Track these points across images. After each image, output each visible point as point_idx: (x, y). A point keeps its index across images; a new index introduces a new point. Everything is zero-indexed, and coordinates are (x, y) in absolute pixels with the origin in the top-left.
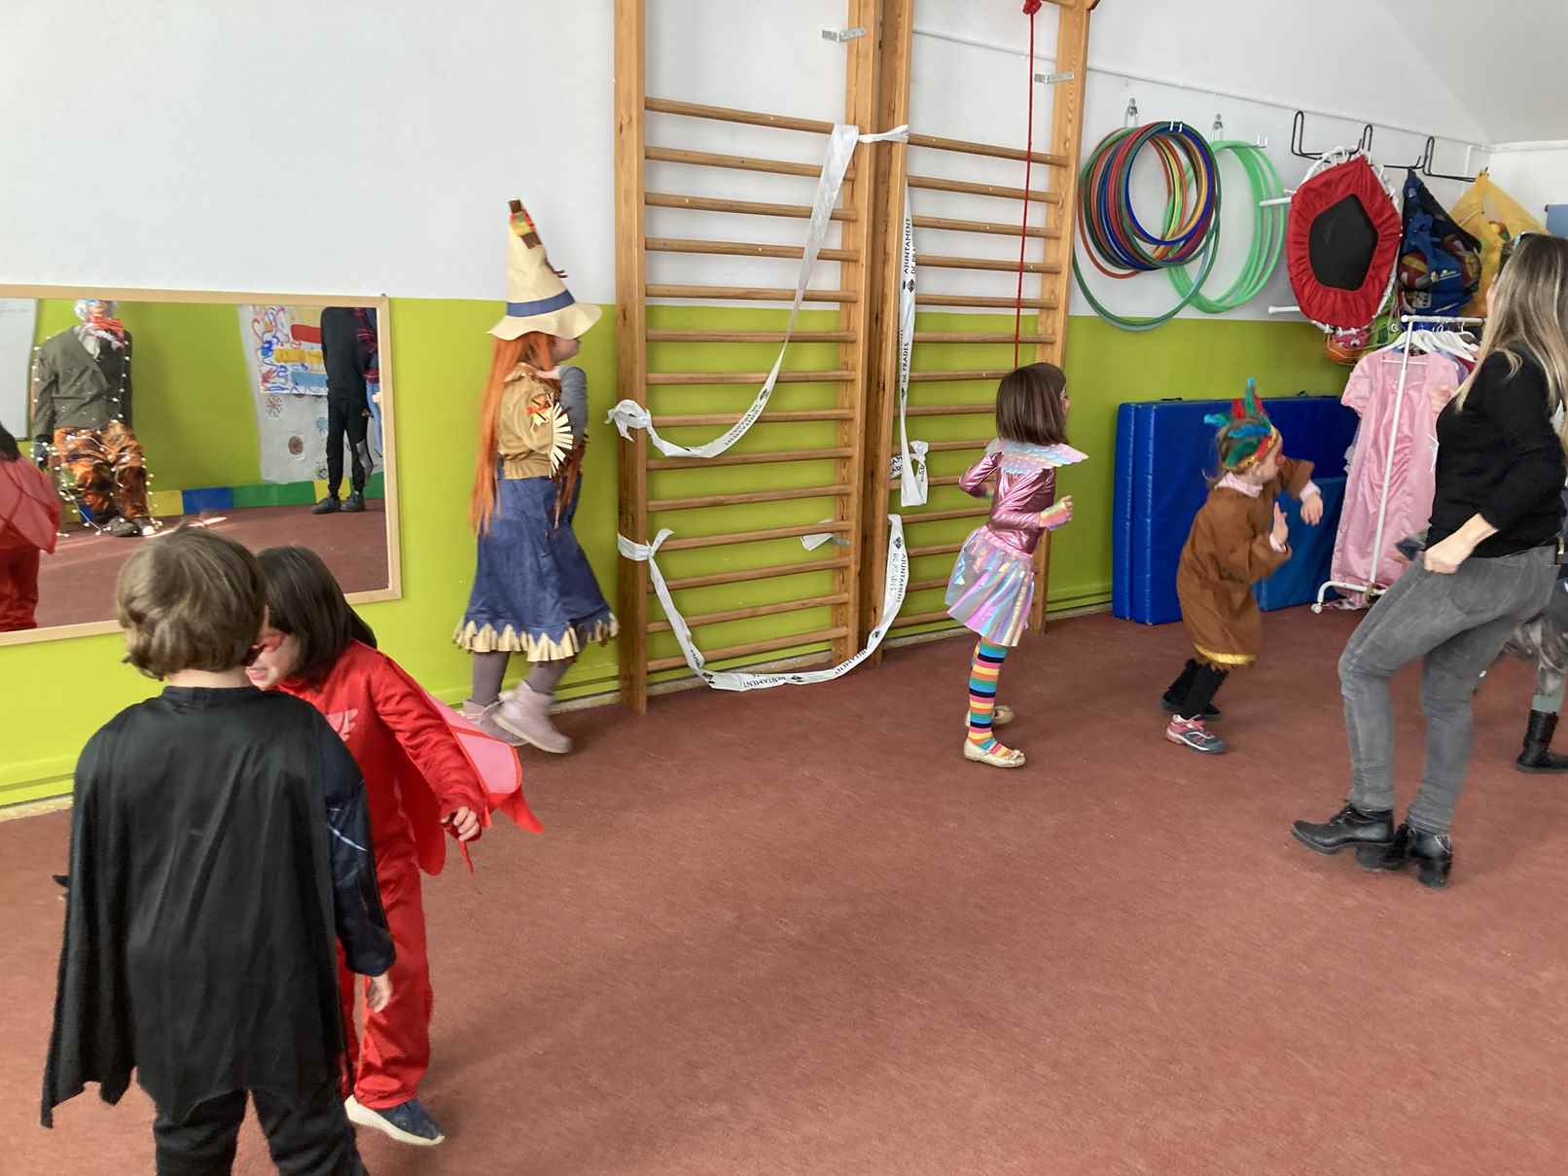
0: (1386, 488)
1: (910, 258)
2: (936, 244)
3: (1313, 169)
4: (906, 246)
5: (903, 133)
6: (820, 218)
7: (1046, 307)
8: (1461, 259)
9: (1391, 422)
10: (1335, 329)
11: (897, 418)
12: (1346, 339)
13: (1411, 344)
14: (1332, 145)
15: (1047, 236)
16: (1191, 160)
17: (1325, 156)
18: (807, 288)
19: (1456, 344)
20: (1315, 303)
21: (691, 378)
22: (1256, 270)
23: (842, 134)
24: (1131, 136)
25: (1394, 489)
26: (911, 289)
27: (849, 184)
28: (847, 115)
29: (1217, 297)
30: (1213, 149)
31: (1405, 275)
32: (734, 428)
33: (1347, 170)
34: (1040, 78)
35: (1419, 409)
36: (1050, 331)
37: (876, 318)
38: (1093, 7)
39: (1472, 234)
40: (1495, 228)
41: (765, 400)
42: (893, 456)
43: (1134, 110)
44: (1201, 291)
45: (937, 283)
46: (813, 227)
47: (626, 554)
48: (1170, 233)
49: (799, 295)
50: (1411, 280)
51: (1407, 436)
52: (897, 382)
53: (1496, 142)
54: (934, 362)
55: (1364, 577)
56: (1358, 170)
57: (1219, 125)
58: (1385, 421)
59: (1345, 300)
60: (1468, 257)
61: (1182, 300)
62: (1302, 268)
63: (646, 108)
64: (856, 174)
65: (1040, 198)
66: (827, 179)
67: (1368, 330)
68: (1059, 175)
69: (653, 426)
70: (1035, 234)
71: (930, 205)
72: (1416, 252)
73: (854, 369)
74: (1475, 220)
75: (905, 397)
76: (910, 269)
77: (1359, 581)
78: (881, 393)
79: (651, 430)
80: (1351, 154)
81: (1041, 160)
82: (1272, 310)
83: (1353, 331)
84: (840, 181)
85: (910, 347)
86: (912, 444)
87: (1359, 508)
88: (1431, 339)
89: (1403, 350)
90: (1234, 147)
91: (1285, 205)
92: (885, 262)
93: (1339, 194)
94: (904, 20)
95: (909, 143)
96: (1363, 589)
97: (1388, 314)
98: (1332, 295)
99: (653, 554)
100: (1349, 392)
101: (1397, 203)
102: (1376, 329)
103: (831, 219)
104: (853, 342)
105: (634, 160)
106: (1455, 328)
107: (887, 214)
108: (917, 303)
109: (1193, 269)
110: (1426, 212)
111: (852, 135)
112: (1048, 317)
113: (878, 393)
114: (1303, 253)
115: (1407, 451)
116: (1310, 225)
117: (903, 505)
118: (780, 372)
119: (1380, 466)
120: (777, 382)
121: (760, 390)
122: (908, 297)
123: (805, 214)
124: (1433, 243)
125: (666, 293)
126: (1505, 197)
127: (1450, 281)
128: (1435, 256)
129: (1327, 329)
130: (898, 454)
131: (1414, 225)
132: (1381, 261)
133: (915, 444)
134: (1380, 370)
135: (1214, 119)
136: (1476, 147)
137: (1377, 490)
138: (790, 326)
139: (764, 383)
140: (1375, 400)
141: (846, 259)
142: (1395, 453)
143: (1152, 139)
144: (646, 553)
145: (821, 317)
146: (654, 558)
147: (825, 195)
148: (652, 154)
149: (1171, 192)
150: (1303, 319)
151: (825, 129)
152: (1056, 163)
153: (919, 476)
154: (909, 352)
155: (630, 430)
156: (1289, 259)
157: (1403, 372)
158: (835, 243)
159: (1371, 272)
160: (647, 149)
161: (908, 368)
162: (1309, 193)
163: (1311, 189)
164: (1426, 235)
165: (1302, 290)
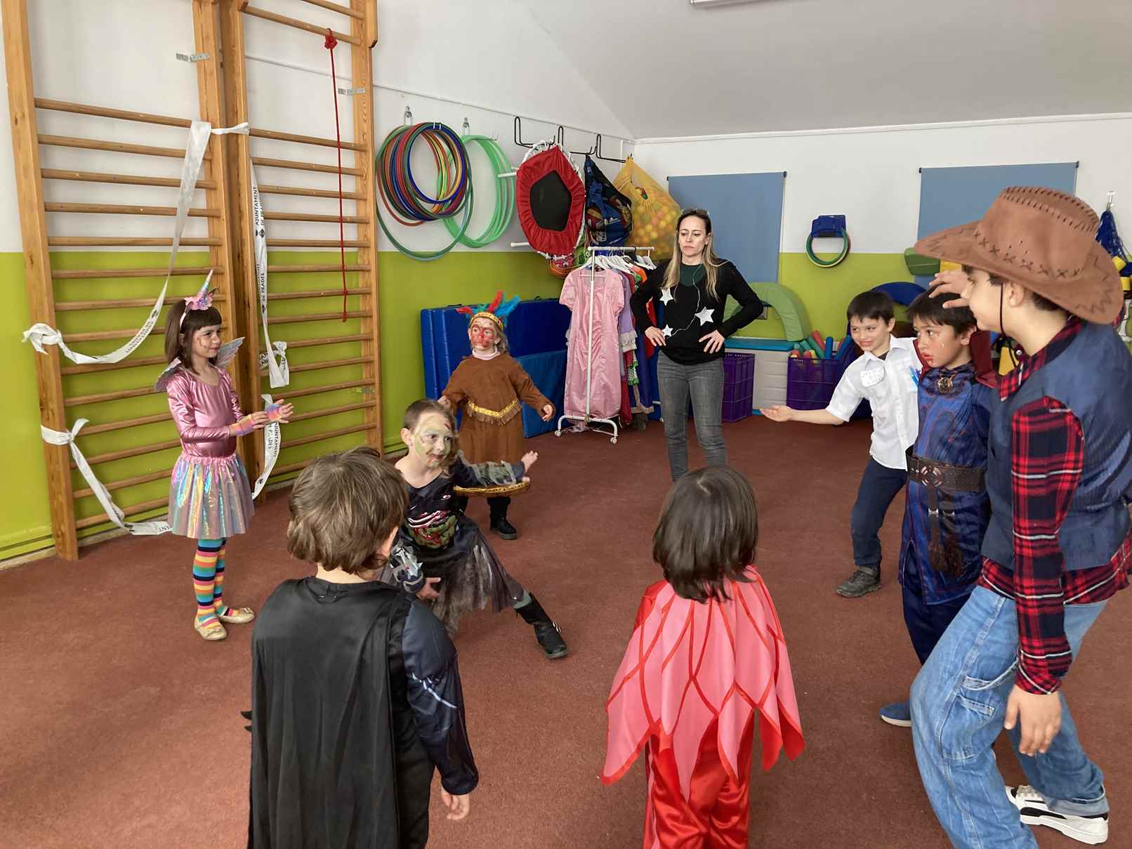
0: (590, 354)
1: (259, 214)
2: (278, 205)
3: (527, 155)
4: (255, 208)
5: (245, 128)
6: (187, 187)
7: (363, 246)
8: (620, 211)
9: (589, 313)
10: (552, 256)
11: (261, 325)
12: (560, 262)
13: (595, 265)
14: (539, 138)
15: (357, 198)
16: (449, 146)
17: (534, 146)
18: (182, 236)
19: (621, 263)
20: (538, 240)
21: (93, 305)
22: (500, 218)
23: (198, 128)
24: (407, 132)
25: (594, 355)
26: (262, 236)
27: (208, 163)
28: (202, 115)
29: (477, 237)
30: (463, 141)
31: (590, 221)
32: (133, 340)
33: (548, 155)
34: (341, 91)
35: (603, 304)
36: (366, 263)
37: (237, 257)
38: (373, 46)
39: (626, 195)
40: (639, 191)
41: (155, 320)
42: (260, 353)
43: (409, 114)
44: (465, 233)
45: (282, 231)
46: (182, 193)
47: (49, 440)
48: (442, 196)
49: (176, 242)
50: (594, 224)
51: (598, 322)
52: (258, 301)
53: (636, 138)
54: (285, 286)
55: (583, 411)
56: (555, 155)
57: (466, 124)
58: (585, 312)
59: (556, 237)
60: (624, 210)
61: (454, 240)
62: (527, 217)
63: (36, 106)
64: (212, 155)
65: (349, 172)
66: (190, 158)
67: (573, 256)
68: (361, 157)
69: (65, 342)
70: (349, 196)
71: (271, 177)
72: (594, 206)
73: (224, 293)
74: (627, 187)
75: (266, 312)
76: (260, 223)
77: (580, 413)
78: (247, 309)
79: (62, 345)
80: (550, 145)
81: (347, 147)
82: (513, 245)
83: (563, 257)
84: (200, 161)
86: (274, 343)
87: (576, 368)
88: (606, 261)
89: (591, 268)
90: (478, 139)
91: (513, 177)
92: (241, 218)
93: (546, 170)
94: (238, 48)
95: (250, 135)
96: (583, 418)
97: (583, 245)
98: (548, 234)
99: (73, 439)
100: (564, 296)
101: (581, 176)
102: (577, 255)
103: (196, 187)
104: (223, 274)
105: (29, 145)
106: (619, 253)
107: (238, 184)
108: (268, 245)
109: (459, 219)
110: (598, 182)
111: (207, 128)
112: (364, 253)
113: (245, 310)
114: (526, 208)
115: (599, 331)
116: (529, 190)
117: (272, 387)
118: (165, 297)
119: (585, 341)
120: (164, 304)
121: (151, 311)
122: (261, 242)
123: (175, 184)
124: (604, 201)
125: (67, 243)
126: (643, 172)
127: (615, 224)
128: (606, 209)
129: (547, 256)
130: (265, 352)
131: (593, 190)
132: (575, 212)
133: (277, 344)
134: (579, 280)
135: (464, 121)
136: (626, 141)
137: (585, 356)
138: (169, 264)
139: (154, 305)
140: (578, 300)
141: (211, 215)
142: (593, 332)
143: (422, 132)
144: (68, 438)
145: (194, 257)
146: (74, 441)
147: (190, 170)
148: (44, 140)
149: (439, 168)
150: (532, 250)
151: (185, 124)
152: (358, 149)
153: (281, 365)
154: (265, 279)
155: (44, 346)
156: (519, 211)
157: (592, 282)
158: (201, 203)
159: (570, 220)
160: (39, 136)
161: (265, 291)
162: (526, 169)
163: (528, 167)
164: (599, 196)
165: (529, 232)
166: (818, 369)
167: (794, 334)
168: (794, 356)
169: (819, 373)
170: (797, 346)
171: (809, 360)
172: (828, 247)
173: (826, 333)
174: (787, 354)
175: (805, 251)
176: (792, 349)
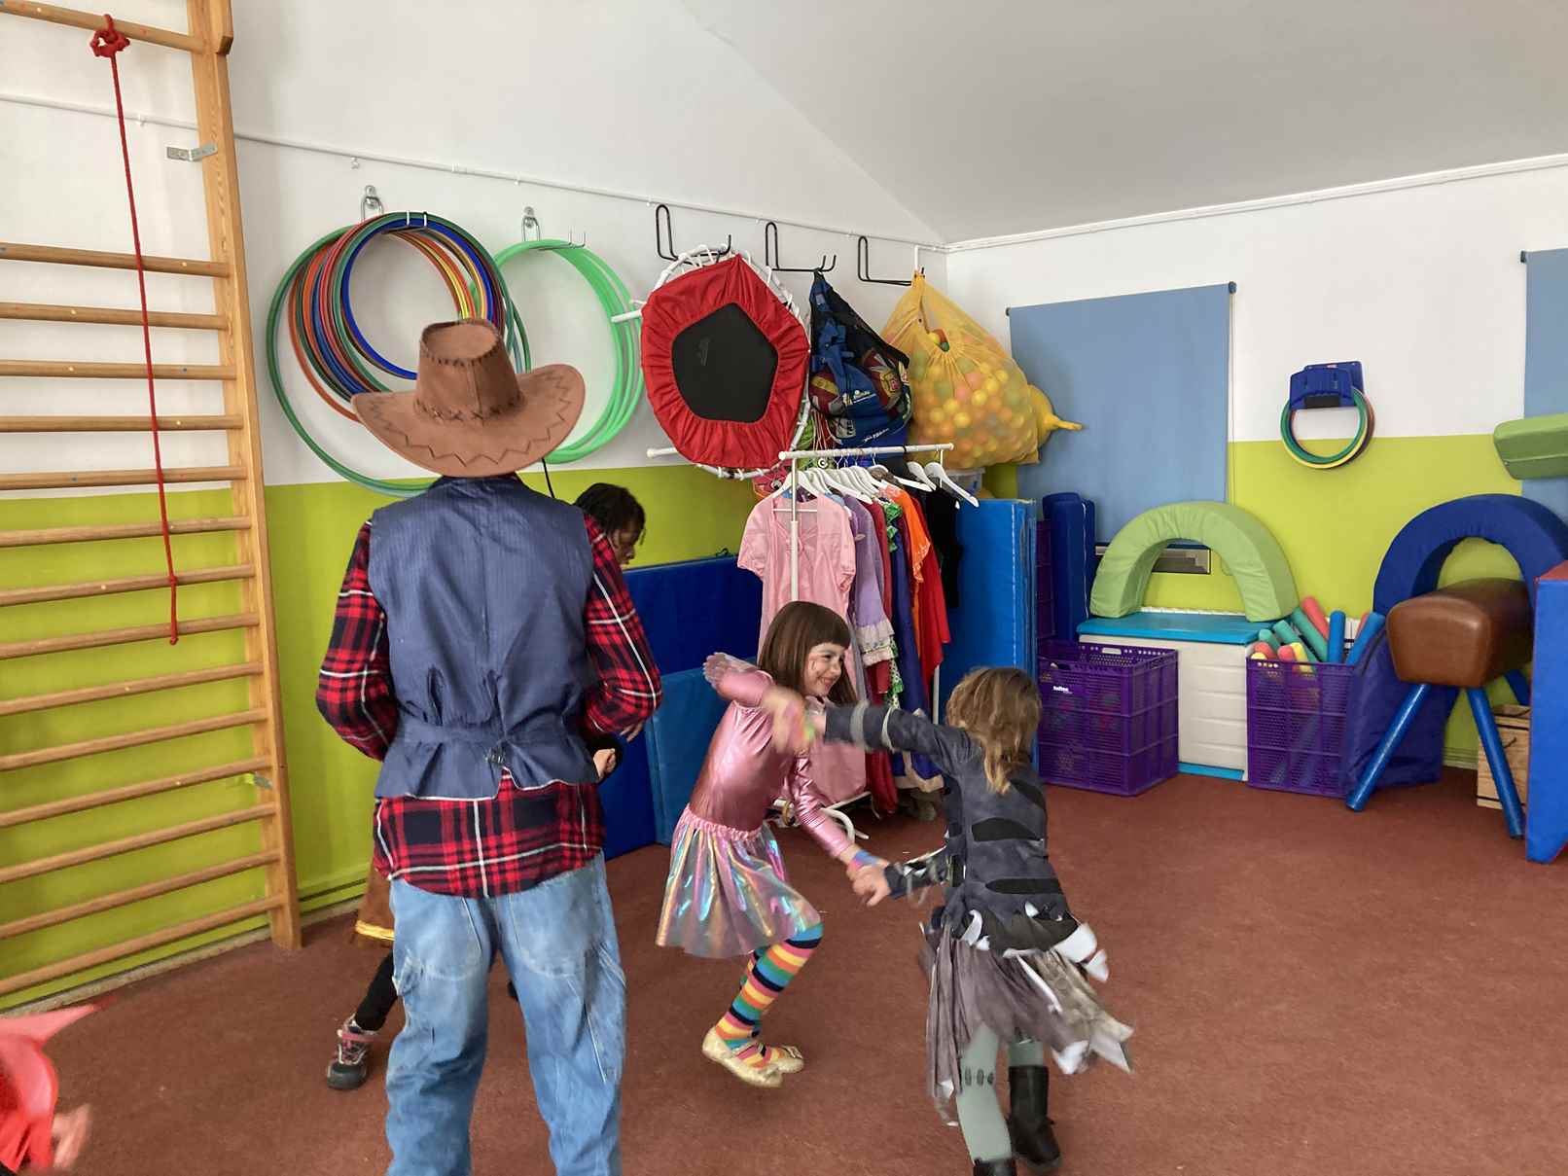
3: (666, 274)
7: (232, 477)
8: (874, 377)
10: (732, 471)
13: (798, 487)
14: (694, 241)
17: (685, 256)
20: (697, 442)
22: (620, 405)
31: (816, 399)
33: (718, 272)
34: (178, 154)
36: (244, 511)
38: (225, 50)
40: (934, 338)
43: (375, 201)
50: (826, 405)
53: (951, 244)
56: (731, 271)
57: (530, 220)
59: (739, 435)
60: (884, 373)
62: (667, 398)
68: (222, 290)
70: (177, 374)
72: (826, 372)
74: (913, 330)
80: (720, 254)
81: (170, 267)
82: (651, 453)
83: (760, 472)
88: (821, 479)
89: (791, 495)
90: (550, 247)
91: (638, 319)
93: (708, 307)
98: (718, 429)
100: (744, 553)
101: (801, 312)
110: (838, 322)
112: (239, 491)
114: (668, 379)
116: (671, 344)
124: (844, 360)
126: (945, 301)
127: (864, 404)
128: (848, 374)
129: (720, 472)
131: (825, 339)
132: (786, 384)
134: (772, 521)
135: (519, 214)
140: (772, 559)
150: (684, 462)
156: (648, 388)
159: (773, 399)
162: (661, 303)
163: (666, 299)
164: (835, 349)
165: (674, 428)
166: (1311, 684)
167: (1262, 606)
168: (1259, 656)
169: (1315, 692)
170: (1265, 634)
171: (1289, 666)
172: (1325, 428)
173: (1331, 603)
174: (1245, 651)
175: (1279, 437)
176: (1255, 639)
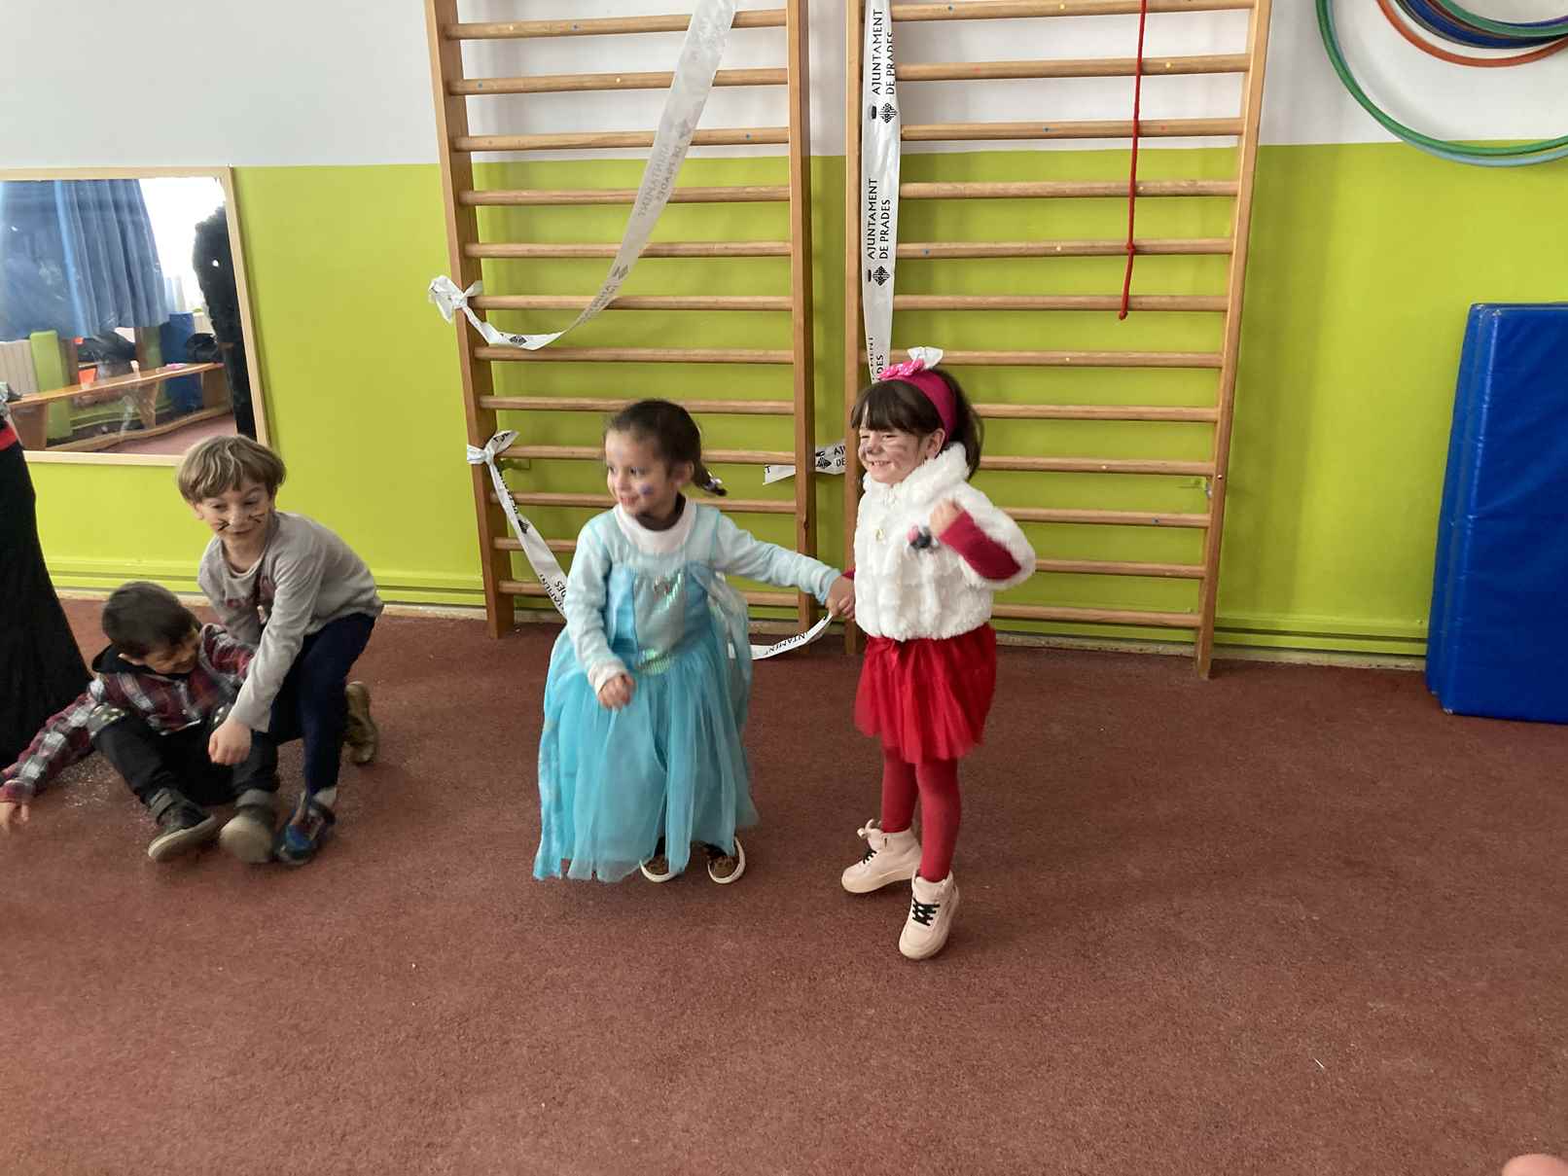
1: (883, 69)
6: (709, 27)
26: (887, 119)
69: (470, 306)
85: (894, 206)
99: (490, 459)
108: (902, 139)
112: (1238, 149)
122: (883, 130)
144: (479, 457)
146: (493, 464)
